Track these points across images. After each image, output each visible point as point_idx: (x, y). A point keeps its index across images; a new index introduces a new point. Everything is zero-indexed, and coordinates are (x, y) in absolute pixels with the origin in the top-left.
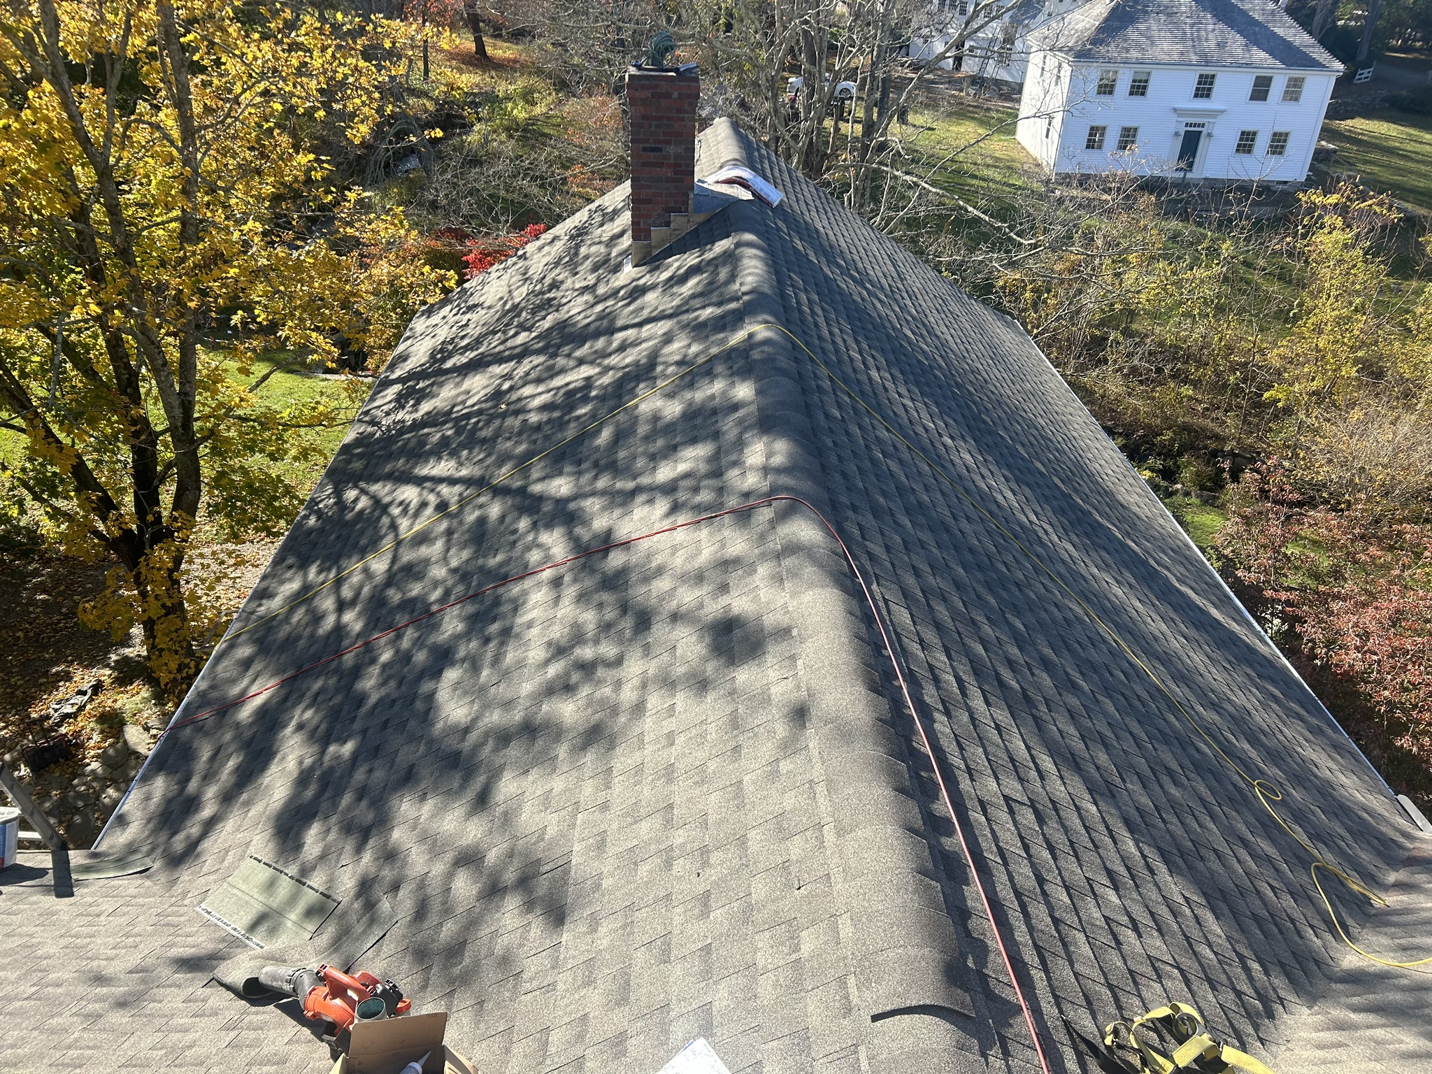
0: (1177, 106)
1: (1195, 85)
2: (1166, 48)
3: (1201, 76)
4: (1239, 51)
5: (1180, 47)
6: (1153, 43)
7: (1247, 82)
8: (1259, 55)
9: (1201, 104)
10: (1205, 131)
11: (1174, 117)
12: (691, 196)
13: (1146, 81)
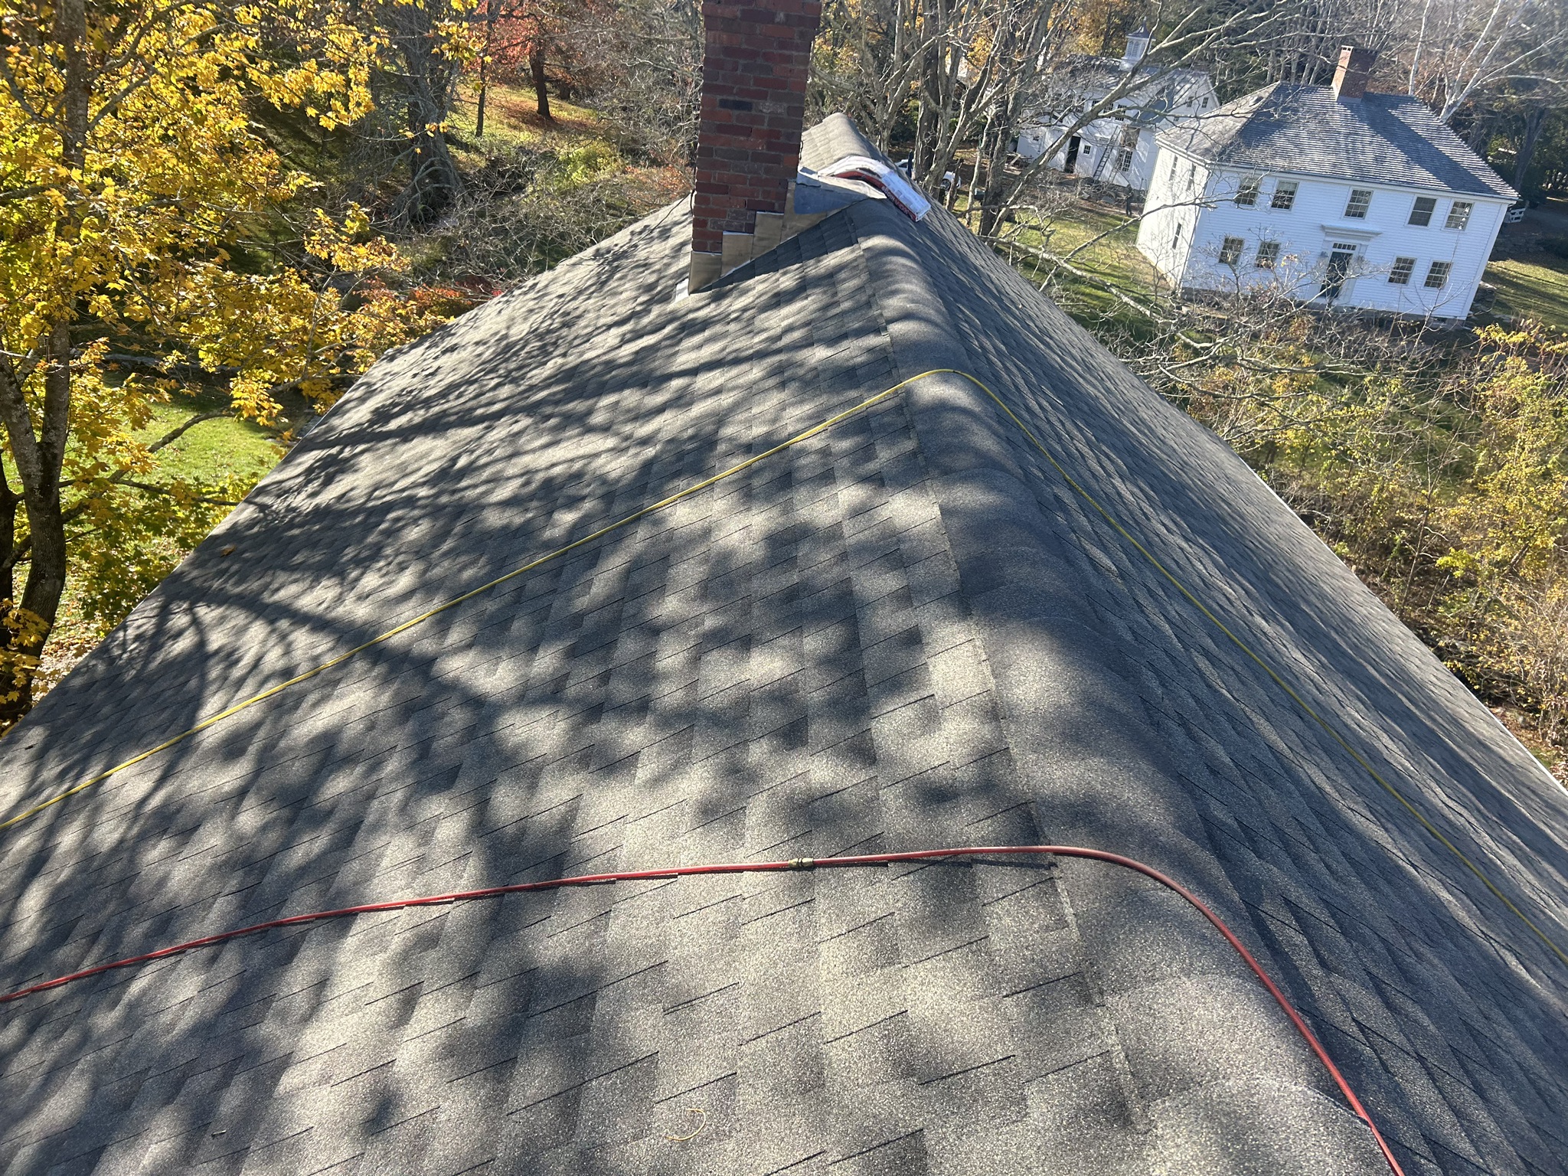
0: (1324, 224)
1: (1347, 203)
2: (1316, 157)
3: (1355, 192)
4: (1400, 167)
5: (1333, 158)
6: (1301, 152)
7: (1406, 203)
8: (1422, 174)
9: (1354, 224)
10: (1355, 253)
11: (1322, 235)
12: (792, 186)
13: (1292, 193)
